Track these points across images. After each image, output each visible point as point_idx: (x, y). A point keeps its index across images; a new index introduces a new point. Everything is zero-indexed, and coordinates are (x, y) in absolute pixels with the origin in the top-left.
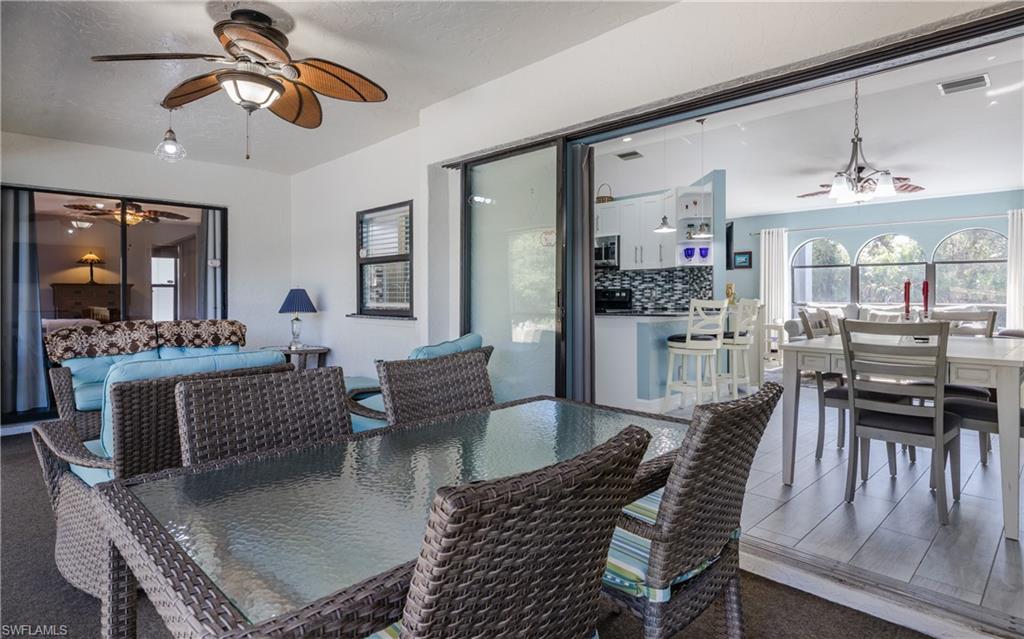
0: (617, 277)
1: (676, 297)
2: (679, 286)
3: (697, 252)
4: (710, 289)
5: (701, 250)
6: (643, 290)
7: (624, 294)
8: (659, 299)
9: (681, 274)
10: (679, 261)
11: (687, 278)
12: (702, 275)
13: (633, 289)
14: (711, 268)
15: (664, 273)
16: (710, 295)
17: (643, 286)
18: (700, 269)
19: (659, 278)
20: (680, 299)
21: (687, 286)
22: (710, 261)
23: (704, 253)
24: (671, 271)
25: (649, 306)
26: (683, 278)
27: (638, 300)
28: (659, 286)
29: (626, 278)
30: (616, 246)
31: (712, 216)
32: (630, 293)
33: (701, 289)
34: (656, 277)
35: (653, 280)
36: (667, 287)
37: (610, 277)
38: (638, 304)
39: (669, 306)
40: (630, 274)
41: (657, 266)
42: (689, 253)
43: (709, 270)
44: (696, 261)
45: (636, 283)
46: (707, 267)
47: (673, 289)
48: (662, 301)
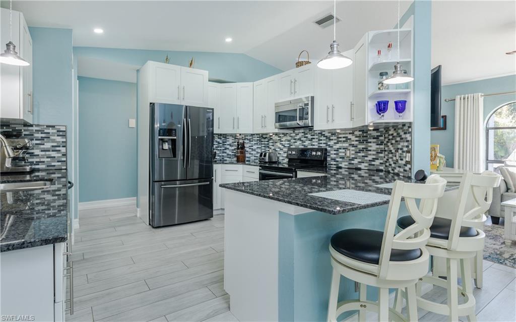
0: (315, 137)
1: (370, 158)
2: (373, 146)
3: (391, 106)
4: (409, 152)
5: (396, 103)
6: (337, 150)
7: (319, 153)
8: (353, 159)
9: (375, 134)
10: (370, 118)
11: (381, 138)
12: (398, 134)
13: (329, 149)
14: (410, 125)
15: (357, 133)
16: (408, 159)
17: (338, 146)
18: (395, 126)
19: (353, 138)
20: (374, 160)
21: (382, 147)
22: (408, 117)
23: (401, 107)
24: (364, 130)
25: (343, 165)
26: (377, 138)
27: (334, 160)
28: (353, 146)
29: (322, 138)
30: (309, 107)
31: (411, 60)
32: (325, 152)
33: (397, 150)
34: (350, 136)
35: (347, 139)
36: (361, 147)
37: (309, 136)
38: (333, 163)
39: (362, 166)
40: (327, 134)
41: (350, 125)
42: (381, 107)
43: (407, 127)
44: (390, 116)
45: (331, 143)
46: (404, 125)
47: (366, 149)
48: (356, 161)
